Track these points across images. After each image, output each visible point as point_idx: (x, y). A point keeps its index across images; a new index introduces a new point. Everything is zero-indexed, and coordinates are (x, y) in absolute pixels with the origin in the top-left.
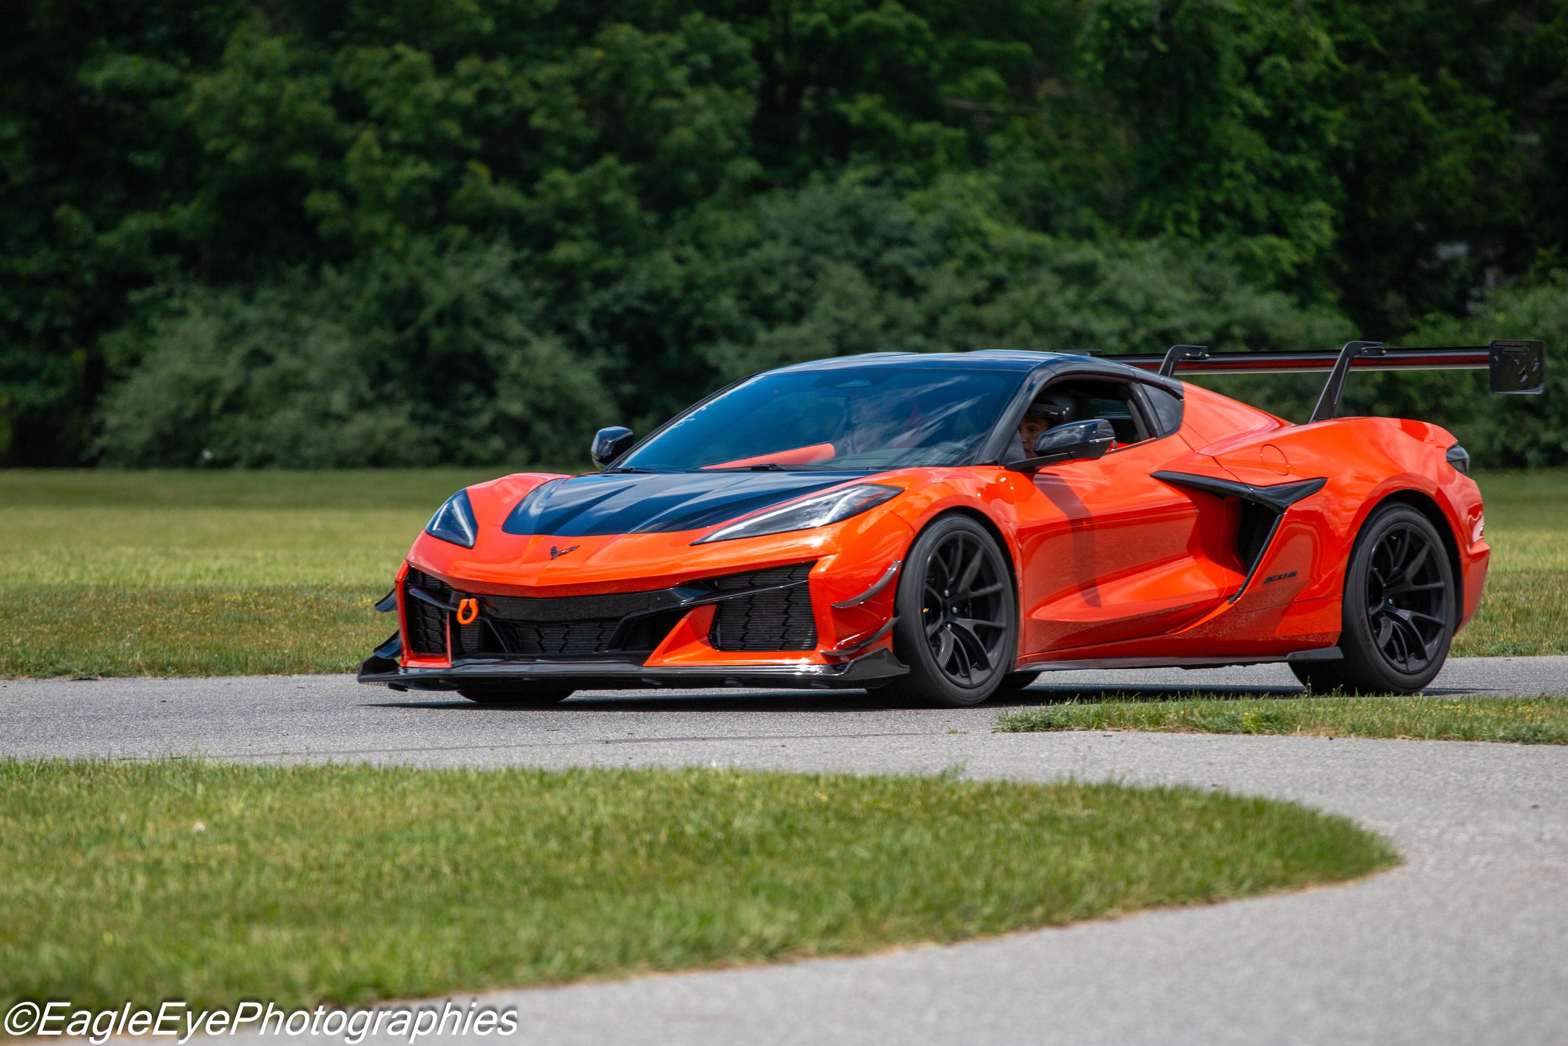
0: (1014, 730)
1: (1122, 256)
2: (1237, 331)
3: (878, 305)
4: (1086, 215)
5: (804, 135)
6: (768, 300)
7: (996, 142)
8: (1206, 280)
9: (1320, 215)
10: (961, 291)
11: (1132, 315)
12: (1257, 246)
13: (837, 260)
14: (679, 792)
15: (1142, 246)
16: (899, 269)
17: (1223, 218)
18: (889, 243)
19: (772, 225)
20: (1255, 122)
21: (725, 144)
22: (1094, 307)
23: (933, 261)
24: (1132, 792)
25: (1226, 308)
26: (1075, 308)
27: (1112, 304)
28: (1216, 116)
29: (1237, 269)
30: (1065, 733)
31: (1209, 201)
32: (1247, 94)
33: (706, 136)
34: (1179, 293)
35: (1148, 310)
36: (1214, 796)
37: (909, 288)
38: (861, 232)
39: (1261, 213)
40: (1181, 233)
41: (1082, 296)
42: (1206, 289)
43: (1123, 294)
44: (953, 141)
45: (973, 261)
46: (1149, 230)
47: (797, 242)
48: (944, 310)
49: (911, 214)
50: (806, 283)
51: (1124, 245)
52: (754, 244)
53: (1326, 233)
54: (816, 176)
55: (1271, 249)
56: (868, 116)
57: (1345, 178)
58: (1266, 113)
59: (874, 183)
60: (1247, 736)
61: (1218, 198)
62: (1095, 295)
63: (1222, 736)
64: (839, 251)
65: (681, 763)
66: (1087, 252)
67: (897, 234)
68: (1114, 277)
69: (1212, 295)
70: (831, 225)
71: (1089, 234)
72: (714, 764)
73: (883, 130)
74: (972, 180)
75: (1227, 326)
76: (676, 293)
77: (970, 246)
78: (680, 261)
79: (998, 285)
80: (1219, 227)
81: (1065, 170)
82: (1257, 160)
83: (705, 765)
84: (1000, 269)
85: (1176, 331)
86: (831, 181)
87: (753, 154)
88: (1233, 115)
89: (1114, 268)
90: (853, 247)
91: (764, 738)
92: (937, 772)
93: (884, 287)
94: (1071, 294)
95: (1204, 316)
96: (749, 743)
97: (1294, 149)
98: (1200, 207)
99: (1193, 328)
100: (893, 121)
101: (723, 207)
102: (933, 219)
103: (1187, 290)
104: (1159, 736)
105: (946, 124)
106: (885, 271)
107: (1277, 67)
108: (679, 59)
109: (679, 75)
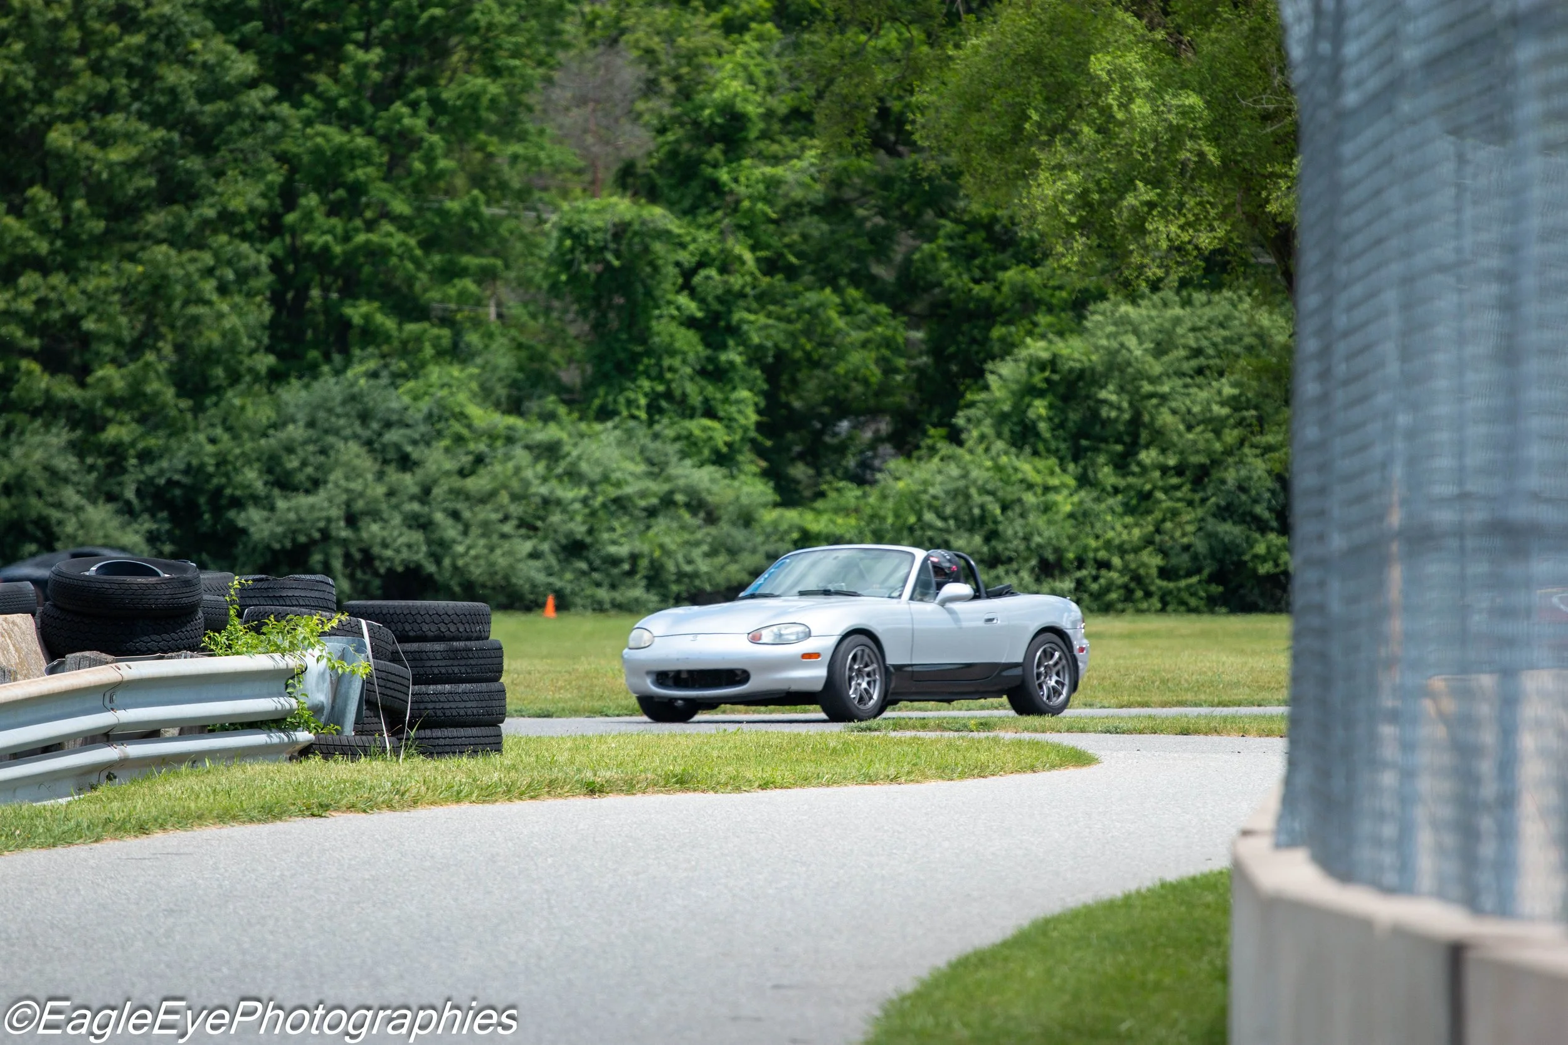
1: (583, 435)
2: (680, 498)
3: (380, 476)
4: (551, 402)
6: (290, 474)
7: (474, 339)
8: (651, 455)
9: (745, 402)
10: (449, 465)
11: (592, 485)
12: (697, 426)
13: (346, 439)
15: (599, 427)
16: (397, 447)
17: (664, 404)
18: (388, 425)
19: (290, 411)
20: (691, 323)
21: (247, 343)
22: (560, 478)
23: (426, 441)
25: (668, 479)
26: (545, 480)
27: (573, 476)
29: (678, 446)
31: (653, 390)
32: (683, 300)
33: (231, 337)
34: (630, 466)
35: (606, 478)
37: (406, 463)
38: (364, 417)
39: (696, 400)
40: (633, 417)
41: (549, 468)
42: (650, 462)
43: (584, 467)
44: (439, 338)
45: (459, 440)
46: (605, 414)
47: (311, 424)
48: (436, 482)
49: (406, 400)
50: (321, 459)
51: (583, 426)
52: (276, 427)
53: (751, 417)
54: (326, 369)
55: (705, 429)
56: (367, 318)
57: (765, 369)
58: (699, 315)
59: (374, 375)
61: (662, 388)
62: (560, 468)
64: (347, 432)
66: (552, 432)
67: (395, 417)
68: (575, 453)
69: (656, 467)
70: (339, 410)
71: (554, 417)
73: (379, 329)
74: (456, 371)
75: (671, 492)
76: (210, 468)
77: (456, 427)
78: (213, 441)
79: (479, 460)
80: (661, 411)
82: (693, 355)
84: (481, 446)
85: (629, 498)
86: (339, 373)
87: (270, 350)
88: (672, 317)
89: (576, 445)
90: (359, 430)
93: (385, 462)
94: (541, 467)
95: (650, 485)
97: (723, 347)
98: (647, 395)
99: (643, 495)
100: (389, 323)
101: (246, 393)
102: (425, 405)
103: (637, 463)
105: (433, 323)
106: (384, 447)
107: (708, 278)
108: (209, 272)
109: (208, 287)
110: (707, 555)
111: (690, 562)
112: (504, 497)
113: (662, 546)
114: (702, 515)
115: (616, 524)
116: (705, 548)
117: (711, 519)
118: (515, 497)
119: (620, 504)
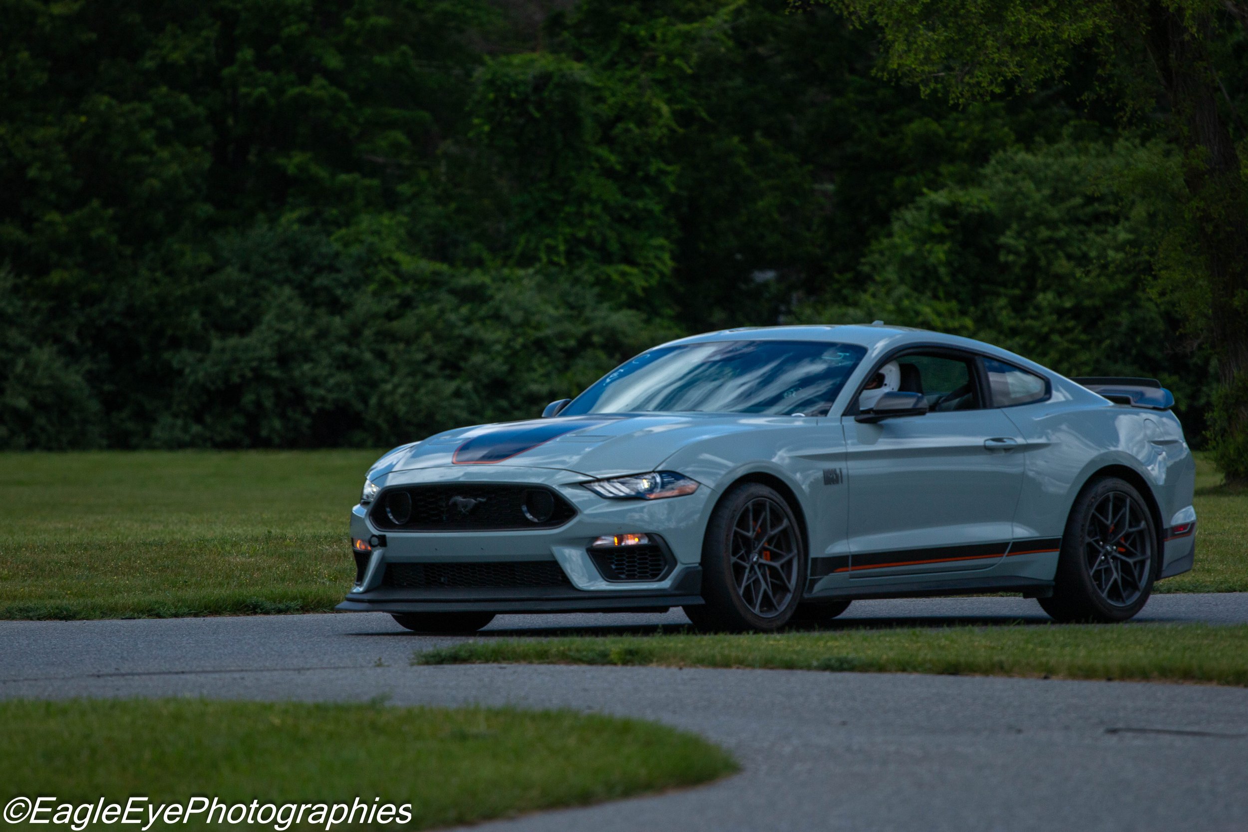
0: (428, 663)
1: (505, 279)
2: (596, 339)
3: (311, 319)
4: (476, 248)
5: (250, 184)
7: (404, 189)
8: (570, 299)
9: (661, 248)
10: (377, 308)
11: (514, 327)
12: (613, 271)
13: (279, 283)
14: (160, 718)
15: (521, 272)
16: (326, 289)
17: (584, 250)
18: (319, 270)
19: (225, 254)
20: (609, 173)
21: (187, 191)
22: (482, 320)
23: (355, 285)
24: (526, 714)
25: (587, 321)
26: (468, 322)
27: (497, 317)
28: (579, 169)
29: (596, 290)
30: (469, 666)
31: (573, 236)
32: (603, 151)
33: (171, 184)
34: (550, 310)
35: (526, 322)
36: (590, 718)
37: (336, 306)
38: (297, 260)
39: (614, 246)
40: (551, 263)
41: (473, 312)
42: (571, 306)
43: (506, 309)
44: (370, 189)
45: (386, 283)
46: (526, 260)
47: (246, 268)
48: (364, 324)
49: (337, 246)
50: (255, 300)
51: (506, 271)
52: (211, 270)
53: (667, 264)
54: (261, 216)
55: (623, 274)
56: (301, 168)
57: (680, 218)
58: (619, 167)
59: (307, 221)
60: (614, 667)
61: (581, 234)
62: (483, 311)
63: (594, 667)
64: (281, 276)
65: (161, 694)
66: (477, 277)
67: (326, 262)
68: (499, 297)
69: (576, 310)
70: (272, 255)
71: (479, 263)
72: (186, 694)
73: (314, 180)
74: (386, 219)
75: (588, 335)
77: (384, 272)
79: (407, 303)
80: (581, 257)
81: (458, 211)
82: (612, 204)
83: (179, 696)
84: (408, 290)
85: (548, 339)
86: (273, 221)
87: (209, 199)
88: (592, 168)
89: (499, 289)
90: (290, 273)
91: (226, 672)
92: (367, 698)
93: (316, 305)
94: (464, 310)
95: (567, 326)
97: (641, 195)
98: (566, 241)
99: (562, 336)
100: (321, 172)
101: (186, 240)
102: (356, 250)
103: (557, 308)
104: (544, 668)
105: (364, 174)
106: (316, 292)
107: (628, 130)
108: (148, 123)
109: (148, 136)
112: (427, 338)
115: (535, 364)
118: (439, 338)
119: (540, 345)
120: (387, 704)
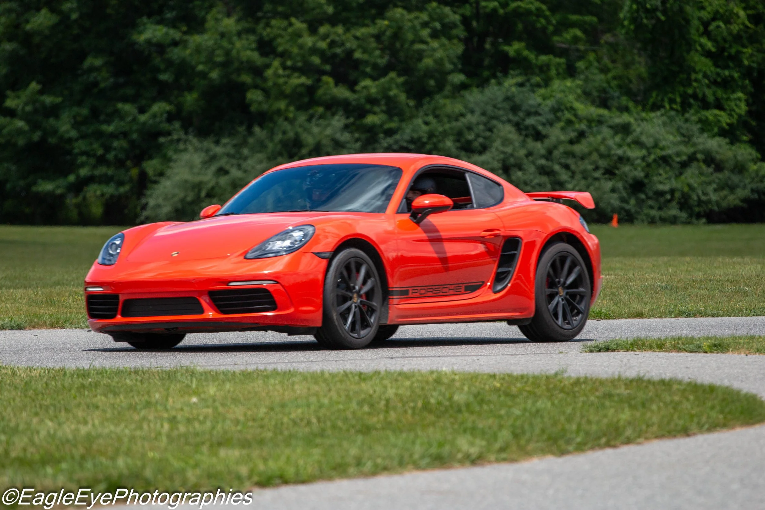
0: (591, 351)
1: (643, 120)
2: (699, 156)
3: (523, 144)
4: (624, 100)
5: (487, 62)
6: (469, 142)
7: (581, 65)
8: (683, 131)
9: (740, 99)
10: (563, 137)
11: (648, 149)
12: (710, 114)
13: (503, 123)
14: (427, 382)
15: (652, 115)
16: (534, 127)
17: (692, 101)
18: (529, 114)
19: (471, 106)
20: (708, 54)
21: (449, 66)
22: (629, 145)
23: (550, 123)
24: (649, 382)
25: (694, 145)
26: (620, 146)
27: (638, 143)
28: (688, 51)
29: (699, 126)
30: (616, 353)
31: (685, 92)
32: (704, 40)
33: (439, 62)
34: (671, 138)
35: (656, 146)
36: (689, 384)
37: (539, 136)
38: (515, 109)
39: (711, 98)
40: (672, 109)
41: (623, 139)
42: (683, 136)
43: (644, 139)
44: (559, 64)
45: (569, 122)
46: (655, 107)
47: (484, 114)
48: (555, 147)
49: (539, 100)
50: (488, 134)
51: (644, 115)
52: (462, 115)
53: (743, 108)
54: (493, 81)
55: (716, 116)
56: (518, 52)
57: (752, 81)
58: (713, 50)
59: (521, 85)
60: (705, 354)
61: (690, 91)
62: (629, 139)
63: (693, 354)
64: (504, 118)
65: (428, 368)
66: (626, 118)
67: (533, 110)
68: (638, 130)
69: (687, 139)
70: (499, 106)
71: (626, 109)
72: (444, 369)
73: (526, 59)
74: (569, 83)
75: (695, 153)
76: (425, 140)
77: (568, 115)
78: (426, 123)
79: (582, 135)
80: (690, 106)
81: (614, 78)
82: (709, 73)
83: (440, 369)
84: (583, 126)
85: (670, 156)
86: (500, 84)
87: (461, 71)
88: (697, 51)
89: (639, 126)
90: (511, 117)
91: (469, 356)
92: (553, 372)
93: (526, 136)
94: (618, 139)
95: (683, 148)
96: (461, 358)
97: (727, 67)
98: (681, 96)
99: (678, 154)
100: (531, 55)
101: (446, 97)
102: (550, 103)
103: (675, 136)
104: (662, 354)
105: (556, 55)
106: (527, 128)
107: (718, 27)
108: (426, 25)
109: (425, 33)
110: (715, 190)
111: (705, 194)
112: (595, 156)
113: (690, 186)
114: (713, 166)
115: (662, 172)
116: (715, 186)
117: (719, 168)
118: (602, 156)
119: (665, 160)
120: (566, 375)
